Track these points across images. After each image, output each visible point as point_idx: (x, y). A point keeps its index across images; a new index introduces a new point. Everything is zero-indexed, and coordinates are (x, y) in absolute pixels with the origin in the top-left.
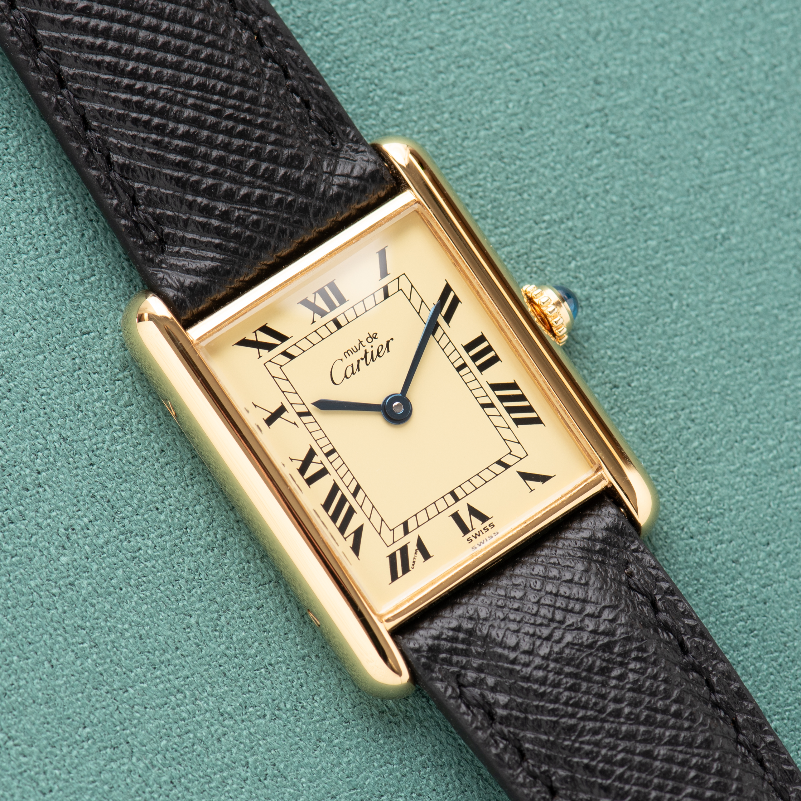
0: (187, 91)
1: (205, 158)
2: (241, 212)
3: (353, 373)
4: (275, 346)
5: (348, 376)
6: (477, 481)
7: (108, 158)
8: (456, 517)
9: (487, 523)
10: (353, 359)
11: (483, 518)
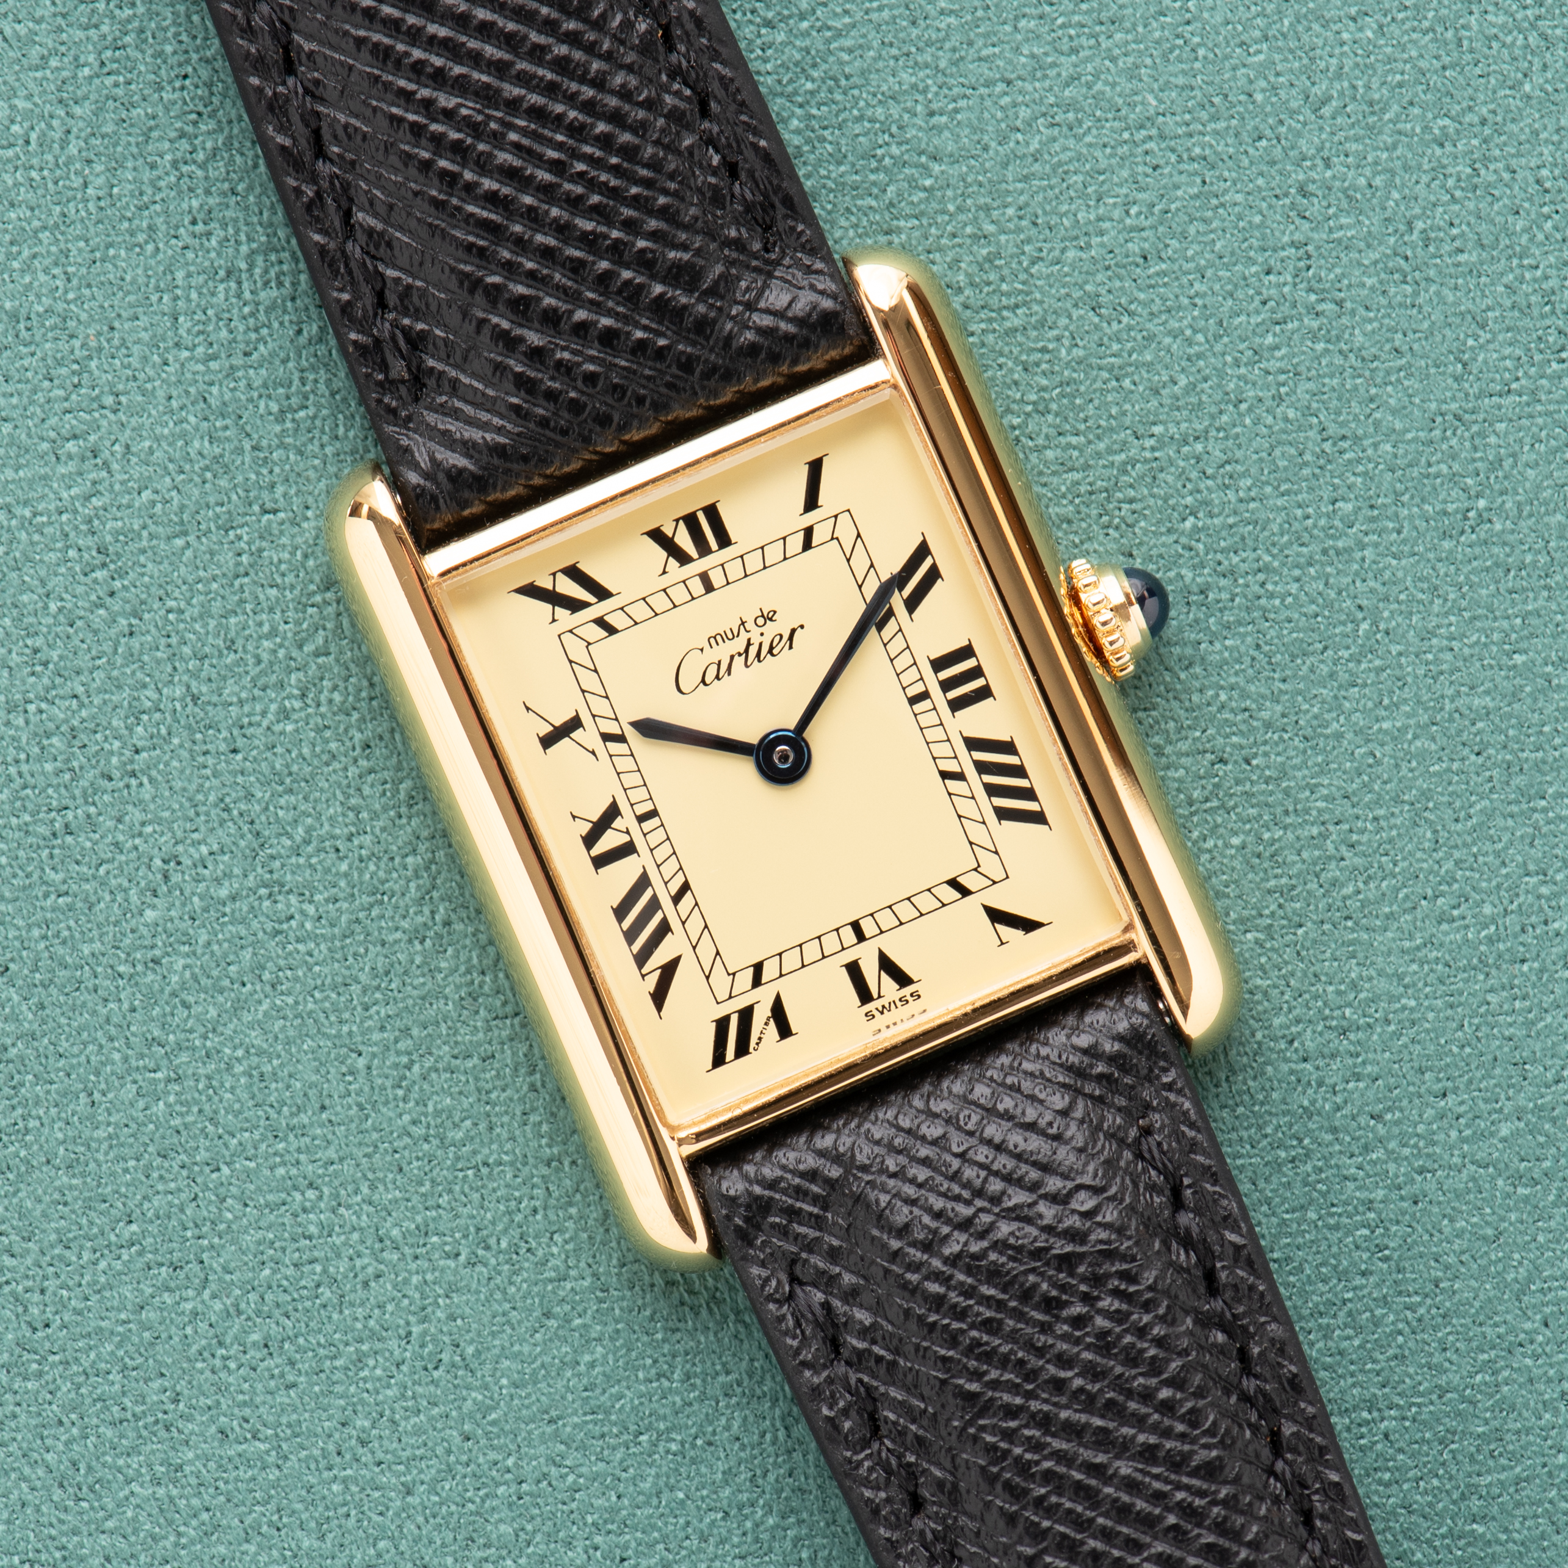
0: (508, 118)
1: (521, 244)
2: (566, 355)
3: (717, 677)
4: (585, 605)
5: (708, 680)
6: (905, 911)
7: (348, 215)
8: (854, 970)
9: (907, 990)
10: (723, 651)
11: (902, 979)
